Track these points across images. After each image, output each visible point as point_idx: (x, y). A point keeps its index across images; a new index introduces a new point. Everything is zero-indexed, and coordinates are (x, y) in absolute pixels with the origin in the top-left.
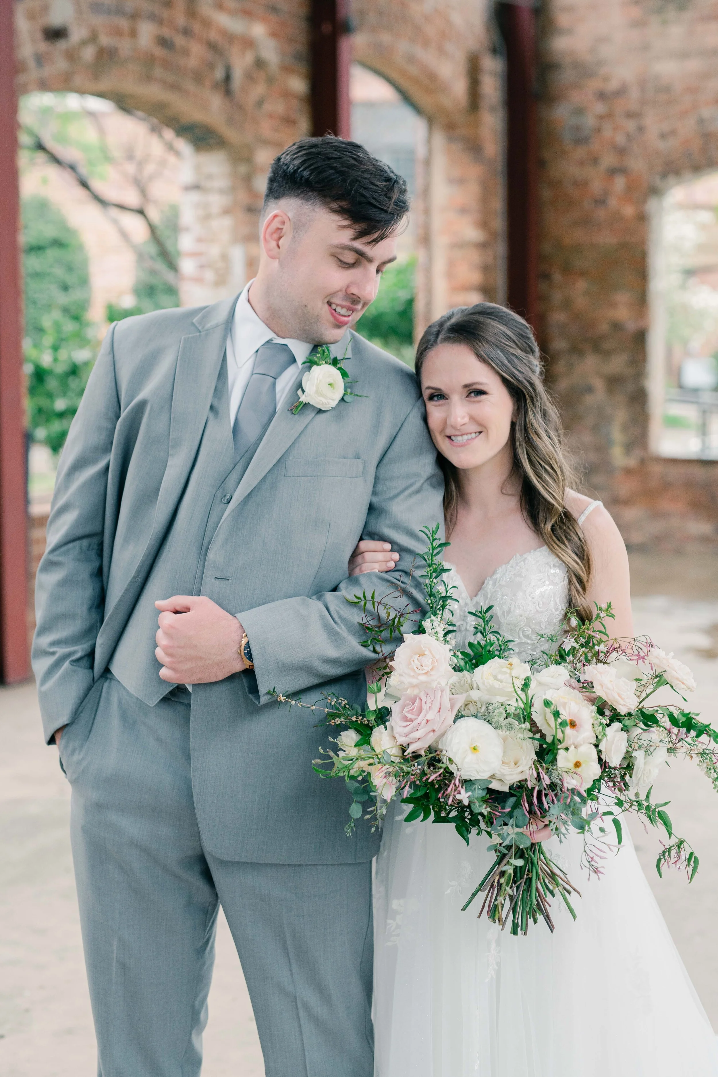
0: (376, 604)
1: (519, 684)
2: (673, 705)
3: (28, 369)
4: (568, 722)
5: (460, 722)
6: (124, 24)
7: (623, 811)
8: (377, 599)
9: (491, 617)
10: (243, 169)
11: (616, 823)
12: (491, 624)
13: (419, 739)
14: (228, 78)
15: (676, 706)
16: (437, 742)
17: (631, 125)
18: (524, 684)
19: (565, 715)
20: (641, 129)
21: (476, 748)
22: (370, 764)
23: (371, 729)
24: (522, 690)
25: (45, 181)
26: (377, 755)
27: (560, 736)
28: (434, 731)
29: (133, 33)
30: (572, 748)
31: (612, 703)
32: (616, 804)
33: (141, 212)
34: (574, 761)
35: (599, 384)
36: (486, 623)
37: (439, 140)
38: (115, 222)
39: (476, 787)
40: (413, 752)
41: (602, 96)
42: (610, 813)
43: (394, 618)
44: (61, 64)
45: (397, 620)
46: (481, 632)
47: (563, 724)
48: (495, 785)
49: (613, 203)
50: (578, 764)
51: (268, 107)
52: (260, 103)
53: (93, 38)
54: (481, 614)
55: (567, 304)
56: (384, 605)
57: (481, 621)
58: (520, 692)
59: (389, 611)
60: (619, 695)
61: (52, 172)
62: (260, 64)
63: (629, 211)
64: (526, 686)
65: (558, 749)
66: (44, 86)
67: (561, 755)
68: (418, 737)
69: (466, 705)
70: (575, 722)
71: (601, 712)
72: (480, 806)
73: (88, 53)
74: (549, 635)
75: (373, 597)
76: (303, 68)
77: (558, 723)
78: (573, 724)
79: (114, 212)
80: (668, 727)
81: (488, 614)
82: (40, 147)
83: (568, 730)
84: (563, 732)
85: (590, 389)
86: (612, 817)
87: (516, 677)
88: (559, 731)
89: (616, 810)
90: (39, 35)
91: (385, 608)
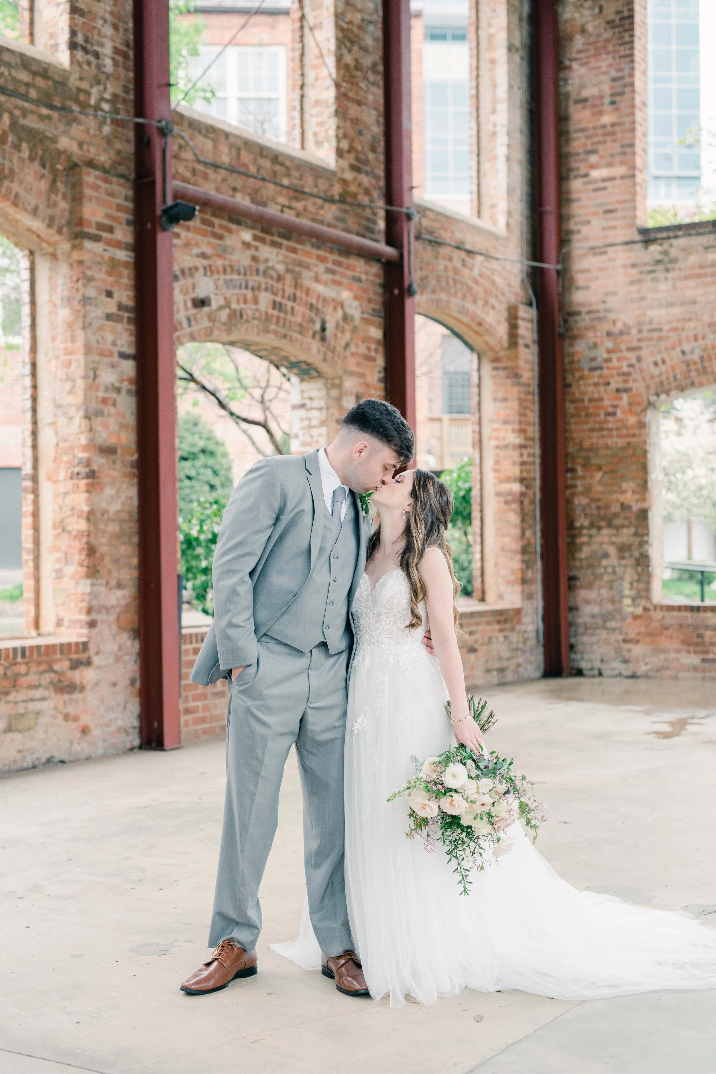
3: (181, 537)
6: (249, 294)
10: (335, 393)
14: (323, 329)
17: (632, 356)
20: (639, 359)
25: (196, 404)
29: (256, 301)
33: (264, 425)
35: (612, 551)
37: (487, 368)
38: (245, 432)
41: (609, 334)
44: (206, 323)
49: (619, 414)
51: (353, 348)
52: (347, 346)
53: (228, 305)
55: (587, 491)
61: (201, 396)
62: (346, 318)
63: (632, 420)
66: (193, 338)
73: (224, 315)
76: (379, 320)
79: (245, 425)
82: (192, 379)
85: (606, 555)
90: (190, 304)
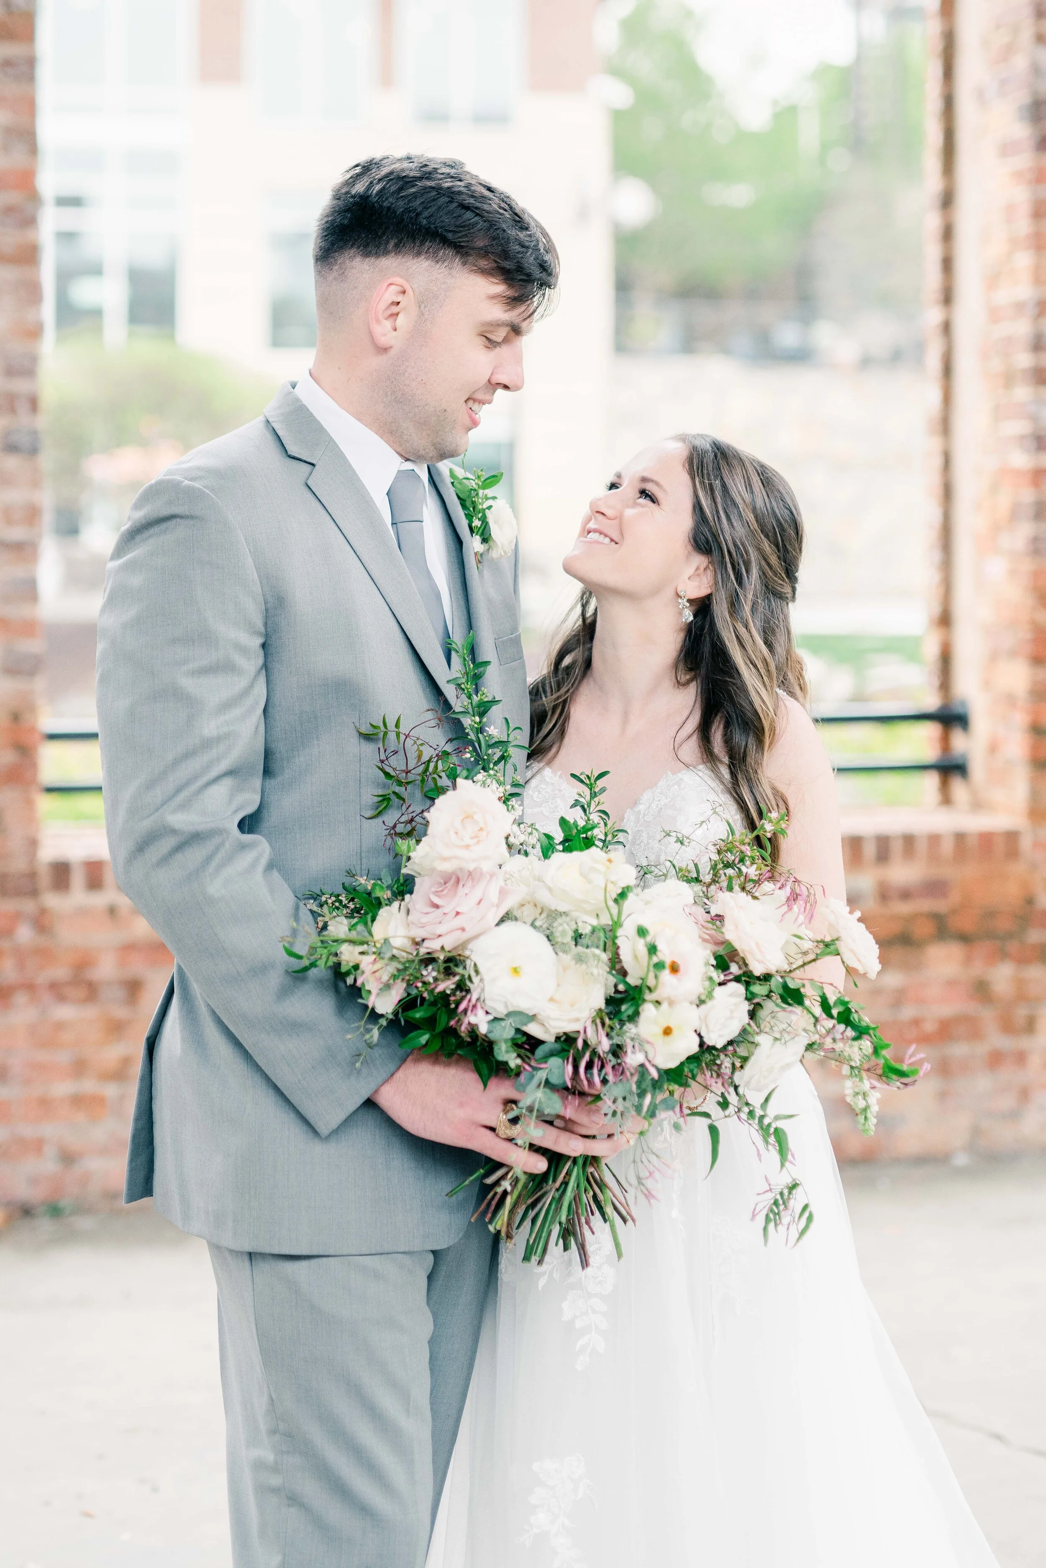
0: (402, 737)
1: (614, 892)
2: (832, 984)
4: (668, 964)
5: (507, 926)
7: (726, 1117)
8: (404, 729)
9: (603, 790)
11: (713, 1131)
12: (601, 798)
13: (440, 936)
15: (835, 987)
16: (464, 945)
18: (620, 894)
19: (665, 954)
21: (518, 970)
22: (362, 953)
23: (379, 904)
24: (616, 901)
26: (375, 942)
27: (651, 982)
28: (463, 929)
30: (665, 1006)
31: (745, 955)
32: (719, 1103)
34: (665, 1025)
36: (594, 795)
39: (509, 1023)
40: (429, 953)
42: (707, 1115)
43: (429, 761)
45: (432, 765)
46: (583, 807)
47: (659, 966)
48: (533, 1029)
50: (668, 1031)
54: (590, 780)
56: (415, 739)
57: (587, 792)
58: (611, 904)
59: (421, 748)
60: (757, 945)
64: (623, 895)
65: (644, 1001)
67: (648, 1010)
68: (438, 932)
69: (523, 905)
70: (678, 966)
71: (722, 964)
72: (507, 1052)
74: (680, 836)
75: (397, 725)
77: (652, 964)
78: (675, 969)
80: (817, 1015)
81: (601, 783)
83: (666, 975)
84: (656, 977)
86: (708, 1121)
87: (612, 882)
88: (651, 975)
89: (716, 1111)
91: (415, 742)
